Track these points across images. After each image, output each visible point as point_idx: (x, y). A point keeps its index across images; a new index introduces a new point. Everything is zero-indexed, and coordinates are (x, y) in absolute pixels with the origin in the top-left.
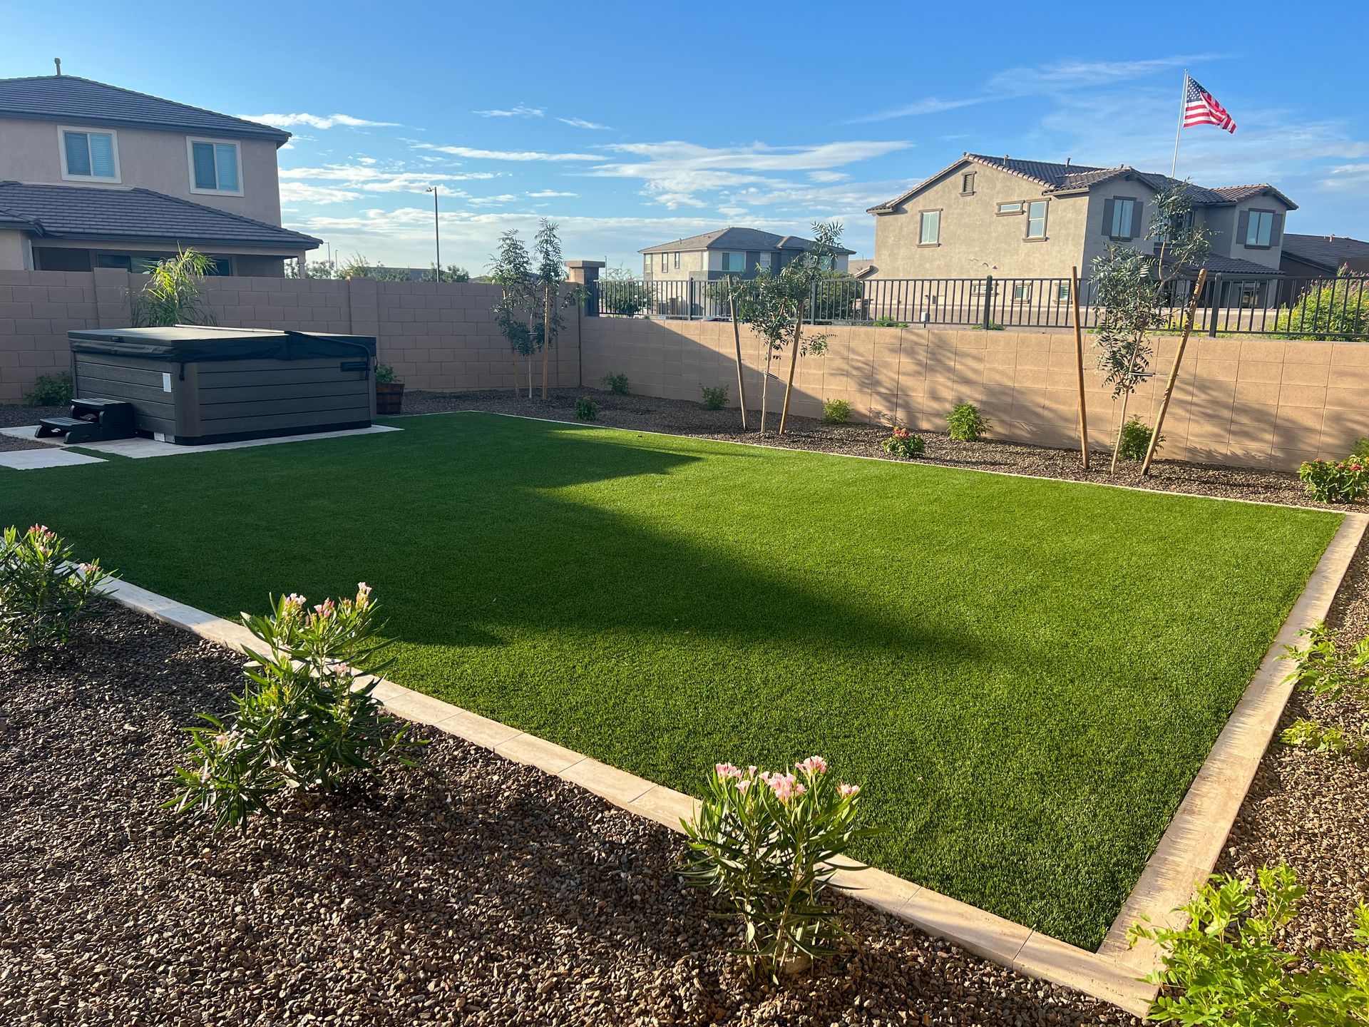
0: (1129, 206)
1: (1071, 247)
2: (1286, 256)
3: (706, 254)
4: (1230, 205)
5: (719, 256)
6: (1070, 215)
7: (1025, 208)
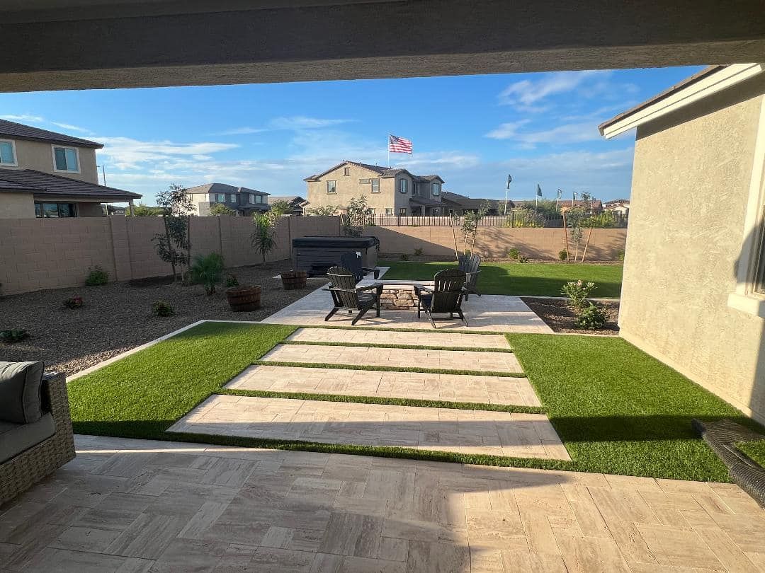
0: (404, 181)
1: (389, 195)
2: (443, 200)
3: (208, 195)
4: (428, 182)
5: (213, 195)
6: (389, 185)
7: (371, 181)
